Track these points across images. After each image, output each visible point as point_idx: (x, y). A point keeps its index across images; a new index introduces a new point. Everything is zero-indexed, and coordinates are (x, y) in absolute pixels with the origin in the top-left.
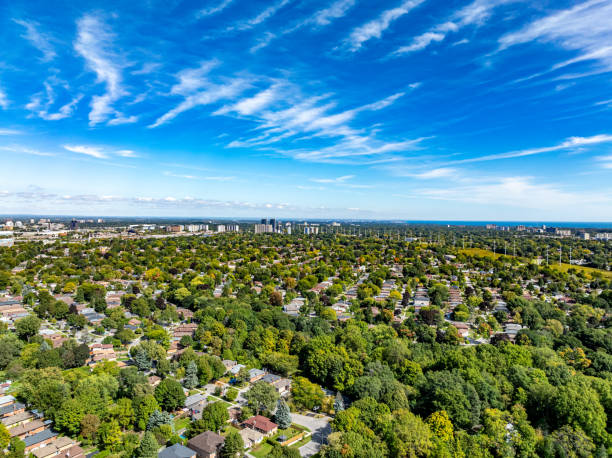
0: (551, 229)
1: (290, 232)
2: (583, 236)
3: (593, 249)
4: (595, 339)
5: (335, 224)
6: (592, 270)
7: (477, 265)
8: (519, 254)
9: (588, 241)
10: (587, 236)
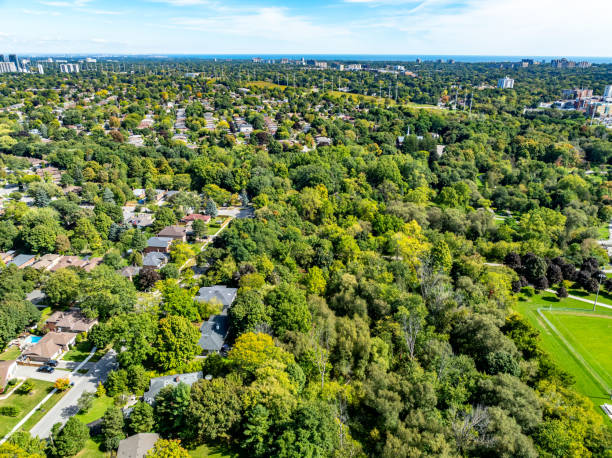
0: (311, 62)
1: (42, 72)
2: (338, 67)
3: (350, 78)
4: (379, 139)
5: (90, 60)
6: (357, 95)
7: (272, 96)
8: (298, 85)
9: (344, 72)
10: (342, 68)
